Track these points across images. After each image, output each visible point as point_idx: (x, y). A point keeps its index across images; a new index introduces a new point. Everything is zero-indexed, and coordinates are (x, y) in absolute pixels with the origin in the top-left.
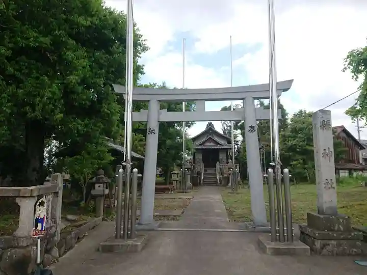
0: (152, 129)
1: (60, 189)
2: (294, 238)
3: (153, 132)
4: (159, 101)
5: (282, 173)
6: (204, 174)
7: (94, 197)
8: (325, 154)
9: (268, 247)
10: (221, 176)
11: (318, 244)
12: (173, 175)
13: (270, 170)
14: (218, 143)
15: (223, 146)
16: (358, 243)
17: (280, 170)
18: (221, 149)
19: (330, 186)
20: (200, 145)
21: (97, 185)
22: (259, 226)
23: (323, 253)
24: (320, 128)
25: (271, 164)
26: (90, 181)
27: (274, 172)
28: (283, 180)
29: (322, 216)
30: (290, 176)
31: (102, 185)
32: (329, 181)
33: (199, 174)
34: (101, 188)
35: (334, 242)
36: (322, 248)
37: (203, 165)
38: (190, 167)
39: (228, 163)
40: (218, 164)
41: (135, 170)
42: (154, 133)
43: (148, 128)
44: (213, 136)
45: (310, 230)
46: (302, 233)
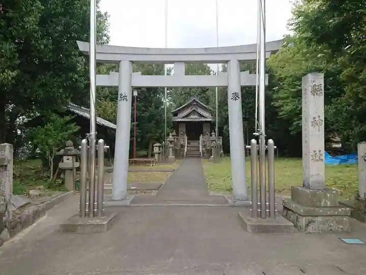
0: (124, 95)
1: (9, 162)
2: (277, 213)
3: (125, 98)
4: (132, 62)
5: (266, 143)
6: (187, 147)
7: (63, 171)
8: (315, 123)
9: (248, 223)
10: (204, 149)
11: (303, 221)
12: (155, 148)
13: (254, 141)
14: (201, 116)
15: (207, 118)
16: (345, 219)
17: (264, 141)
18: (206, 121)
19: (317, 158)
20: (184, 117)
21: (65, 158)
22: (239, 200)
23: (308, 231)
24: (310, 93)
25: (254, 134)
26: (58, 153)
27: (258, 143)
28: (267, 151)
29: (308, 191)
30: (275, 147)
31: (70, 158)
32: (317, 152)
33: (183, 146)
34: (70, 161)
35: (319, 219)
36: (307, 225)
37: (186, 137)
38: (173, 140)
39: (211, 136)
40: (201, 137)
41: (101, 141)
42: (127, 100)
43: (119, 93)
44: (197, 109)
45: (294, 206)
46: (285, 208)
